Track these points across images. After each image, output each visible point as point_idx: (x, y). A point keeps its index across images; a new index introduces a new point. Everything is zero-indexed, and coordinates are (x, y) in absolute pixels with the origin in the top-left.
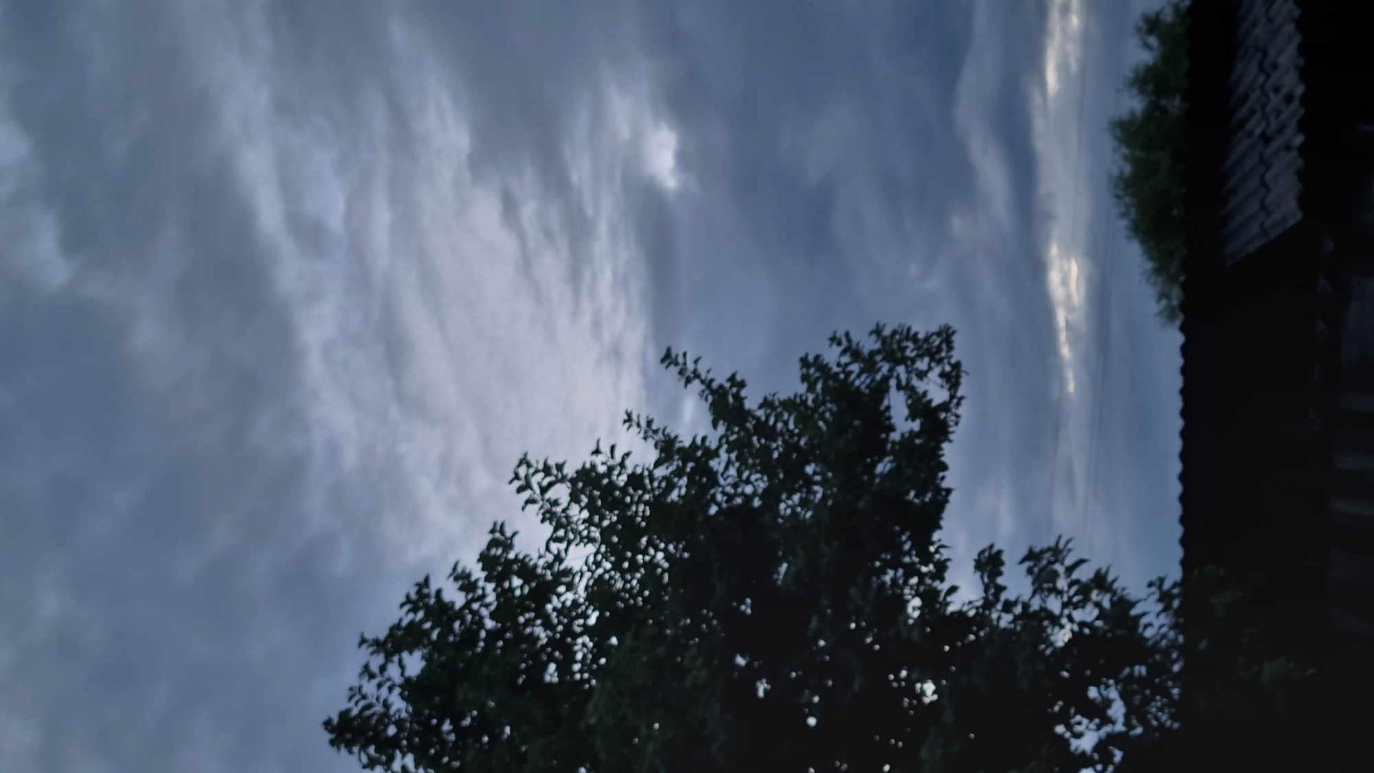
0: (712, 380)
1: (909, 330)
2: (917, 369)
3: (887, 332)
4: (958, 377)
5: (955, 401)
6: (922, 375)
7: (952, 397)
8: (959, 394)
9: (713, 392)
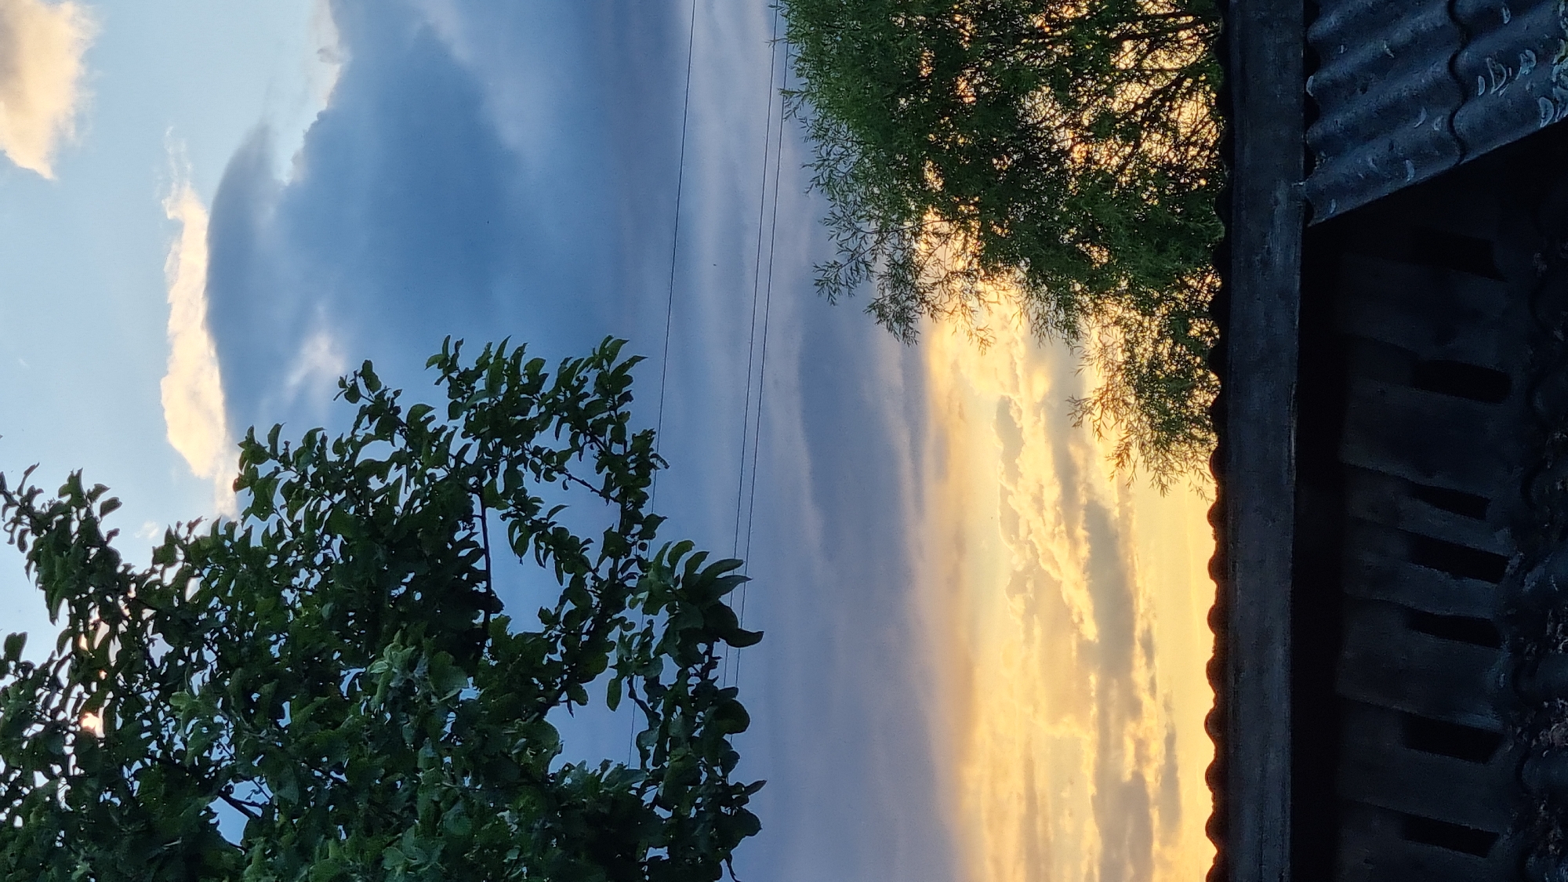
0: (33, 493)
1: (518, 354)
2: (537, 451)
3: (467, 361)
4: (645, 467)
5: (637, 528)
6: (552, 465)
7: (629, 518)
8: (645, 512)
9: (39, 523)
